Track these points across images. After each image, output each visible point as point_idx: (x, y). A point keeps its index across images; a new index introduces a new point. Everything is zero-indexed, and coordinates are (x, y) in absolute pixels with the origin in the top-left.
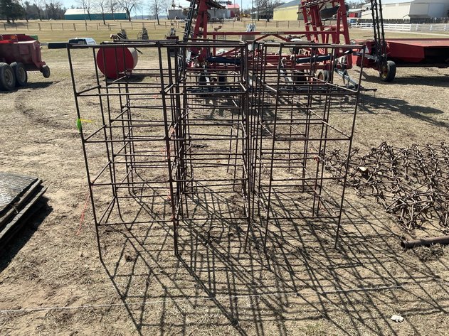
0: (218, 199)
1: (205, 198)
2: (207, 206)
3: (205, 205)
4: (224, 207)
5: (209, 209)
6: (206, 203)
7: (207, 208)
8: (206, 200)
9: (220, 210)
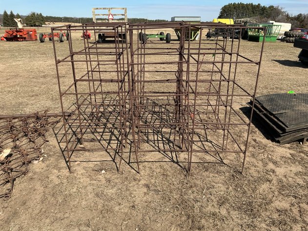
0: (154, 143)
1: (164, 145)
2: (162, 139)
3: (164, 139)
4: (151, 137)
5: (161, 136)
6: (163, 140)
7: (162, 137)
8: (163, 143)
9: (154, 135)
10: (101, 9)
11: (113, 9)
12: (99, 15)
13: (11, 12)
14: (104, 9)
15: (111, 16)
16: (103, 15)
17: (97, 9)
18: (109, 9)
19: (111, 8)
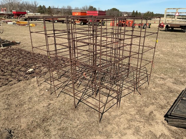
10: (171, 9)
11: (180, 9)
12: (169, 13)
13: (137, 11)
14: (173, 9)
15: (177, 13)
16: (172, 13)
17: (169, 9)
18: (177, 9)
19: (179, 9)
